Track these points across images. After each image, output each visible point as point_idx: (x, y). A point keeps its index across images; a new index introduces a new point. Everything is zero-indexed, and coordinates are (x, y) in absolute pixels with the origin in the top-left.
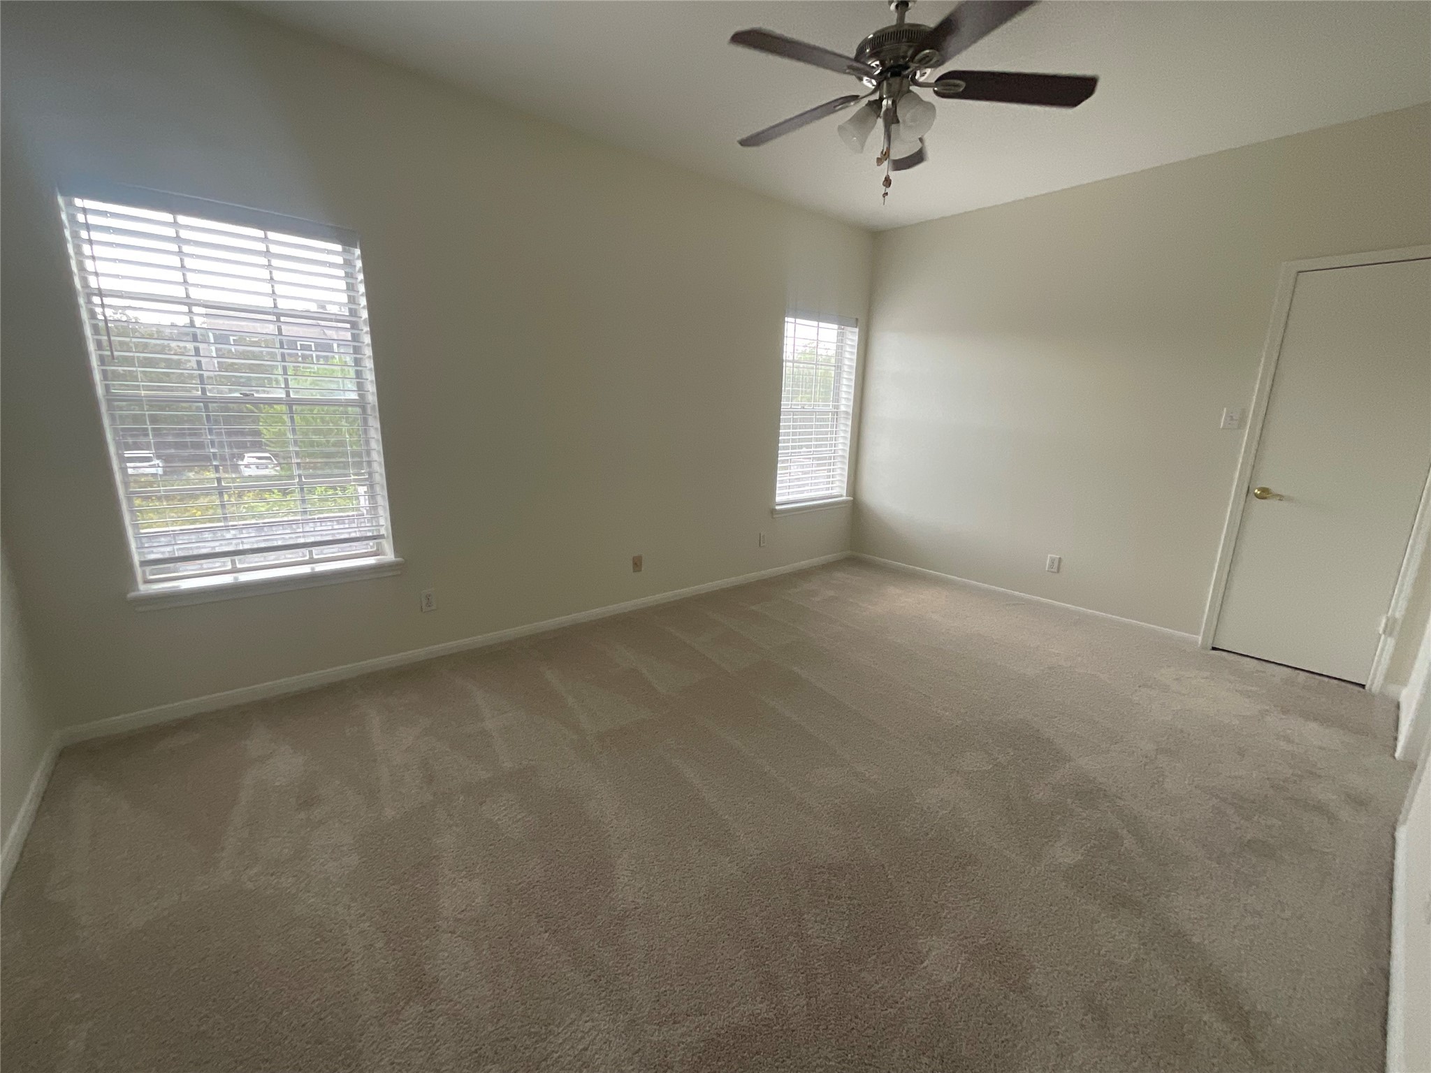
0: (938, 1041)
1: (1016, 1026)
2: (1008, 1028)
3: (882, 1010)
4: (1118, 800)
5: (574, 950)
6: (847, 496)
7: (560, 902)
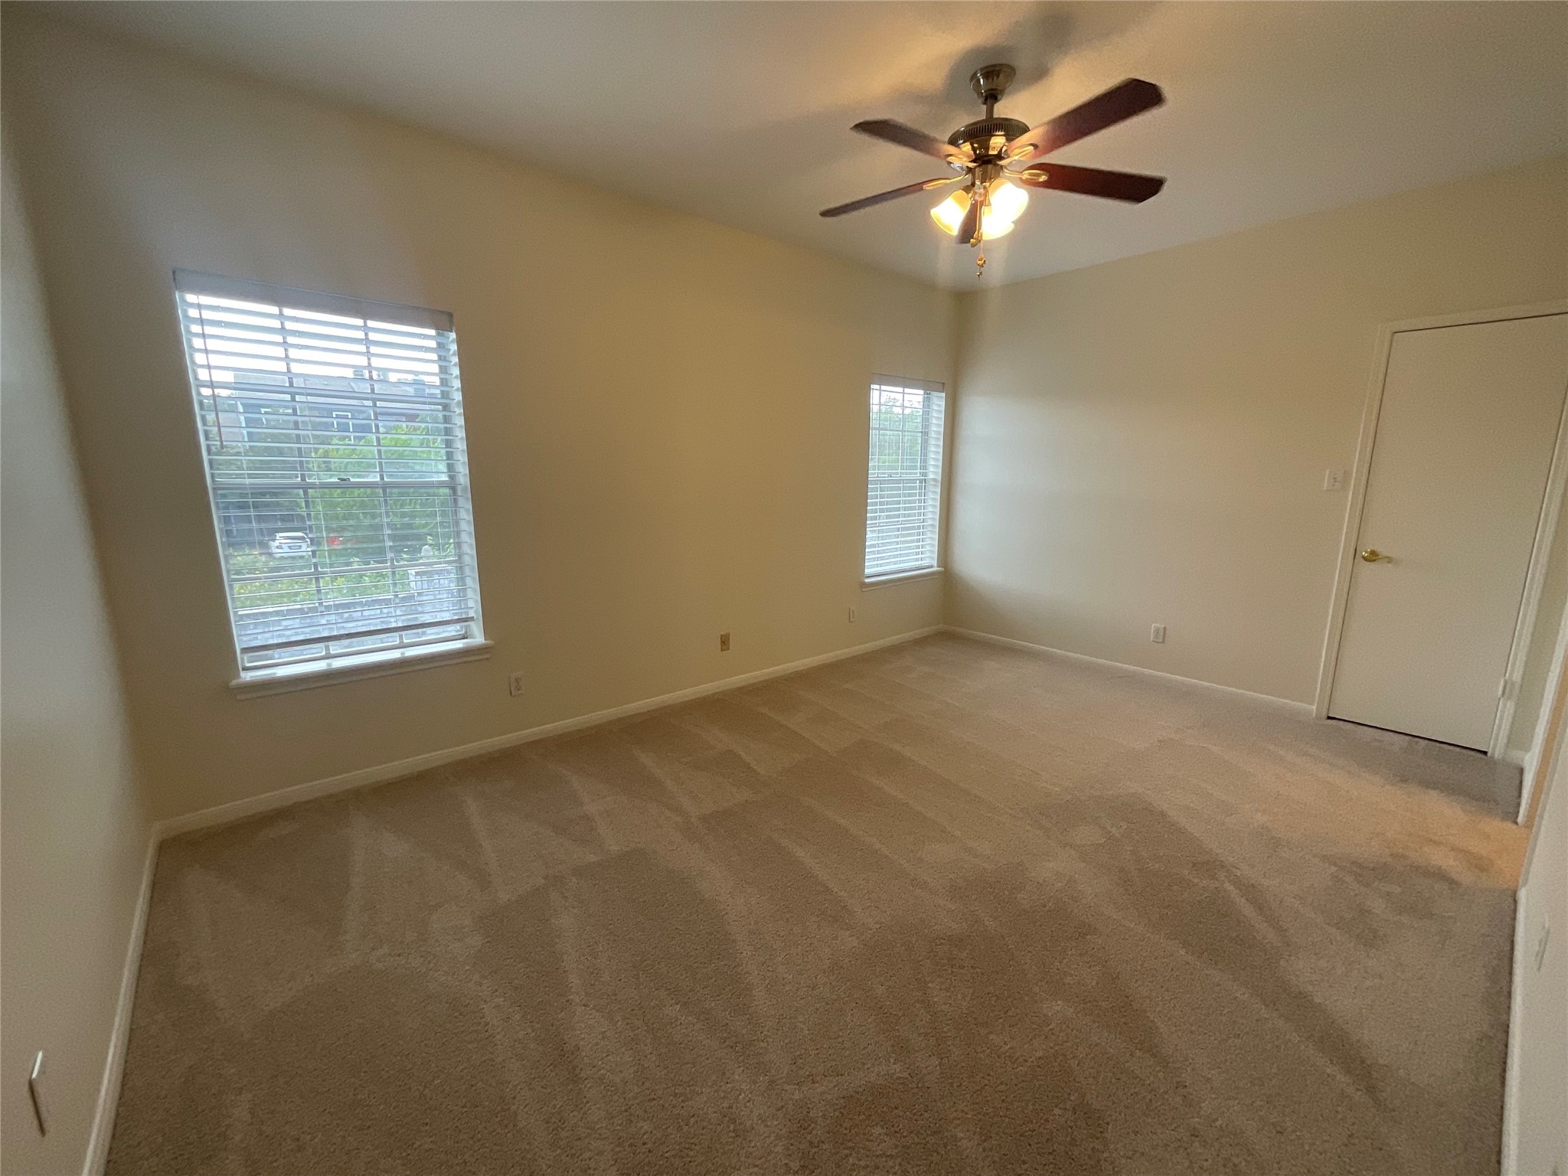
0: (1069, 1094)
1: (1144, 1080)
2: (1136, 1082)
3: (1013, 1069)
4: (1234, 870)
5: (707, 1019)
6: (938, 567)
7: (687, 977)
